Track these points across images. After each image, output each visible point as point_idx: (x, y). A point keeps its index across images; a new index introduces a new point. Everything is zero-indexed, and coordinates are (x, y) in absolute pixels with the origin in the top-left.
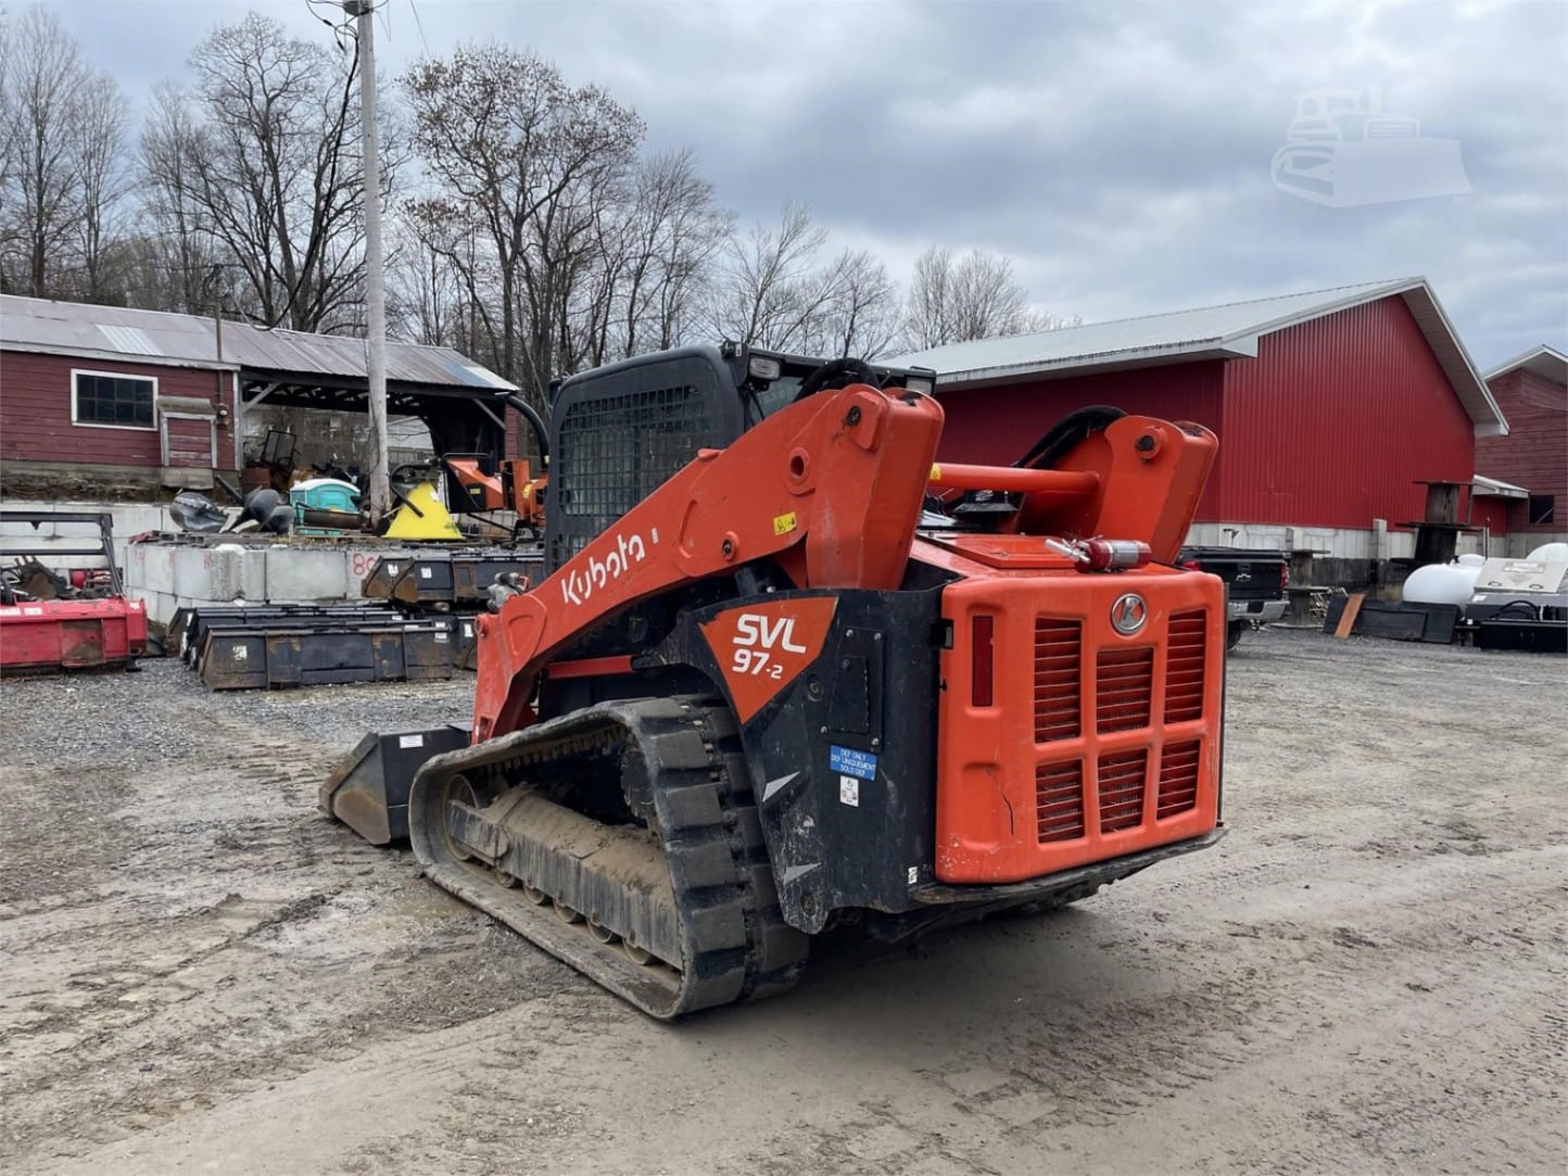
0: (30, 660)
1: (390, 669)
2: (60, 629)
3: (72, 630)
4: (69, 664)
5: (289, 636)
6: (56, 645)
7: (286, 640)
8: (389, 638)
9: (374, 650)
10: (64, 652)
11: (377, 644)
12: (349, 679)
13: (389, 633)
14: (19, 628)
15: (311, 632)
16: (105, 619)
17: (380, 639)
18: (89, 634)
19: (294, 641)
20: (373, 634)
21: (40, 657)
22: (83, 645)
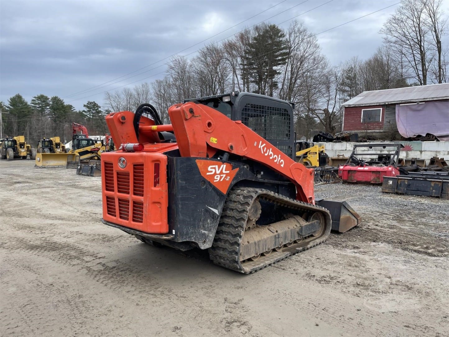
0: (364, 180)
1: (435, 193)
2: (371, 173)
3: (374, 174)
4: (372, 182)
5: (404, 179)
6: (370, 177)
7: (403, 180)
8: (437, 183)
9: (431, 186)
10: (372, 179)
11: (433, 184)
12: (421, 195)
13: (437, 181)
14: (362, 172)
15: (411, 178)
16: (382, 172)
17: (434, 183)
18: (378, 175)
19: (406, 181)
20: (431, 181)
21: (366, 180)
22: (376, 178)
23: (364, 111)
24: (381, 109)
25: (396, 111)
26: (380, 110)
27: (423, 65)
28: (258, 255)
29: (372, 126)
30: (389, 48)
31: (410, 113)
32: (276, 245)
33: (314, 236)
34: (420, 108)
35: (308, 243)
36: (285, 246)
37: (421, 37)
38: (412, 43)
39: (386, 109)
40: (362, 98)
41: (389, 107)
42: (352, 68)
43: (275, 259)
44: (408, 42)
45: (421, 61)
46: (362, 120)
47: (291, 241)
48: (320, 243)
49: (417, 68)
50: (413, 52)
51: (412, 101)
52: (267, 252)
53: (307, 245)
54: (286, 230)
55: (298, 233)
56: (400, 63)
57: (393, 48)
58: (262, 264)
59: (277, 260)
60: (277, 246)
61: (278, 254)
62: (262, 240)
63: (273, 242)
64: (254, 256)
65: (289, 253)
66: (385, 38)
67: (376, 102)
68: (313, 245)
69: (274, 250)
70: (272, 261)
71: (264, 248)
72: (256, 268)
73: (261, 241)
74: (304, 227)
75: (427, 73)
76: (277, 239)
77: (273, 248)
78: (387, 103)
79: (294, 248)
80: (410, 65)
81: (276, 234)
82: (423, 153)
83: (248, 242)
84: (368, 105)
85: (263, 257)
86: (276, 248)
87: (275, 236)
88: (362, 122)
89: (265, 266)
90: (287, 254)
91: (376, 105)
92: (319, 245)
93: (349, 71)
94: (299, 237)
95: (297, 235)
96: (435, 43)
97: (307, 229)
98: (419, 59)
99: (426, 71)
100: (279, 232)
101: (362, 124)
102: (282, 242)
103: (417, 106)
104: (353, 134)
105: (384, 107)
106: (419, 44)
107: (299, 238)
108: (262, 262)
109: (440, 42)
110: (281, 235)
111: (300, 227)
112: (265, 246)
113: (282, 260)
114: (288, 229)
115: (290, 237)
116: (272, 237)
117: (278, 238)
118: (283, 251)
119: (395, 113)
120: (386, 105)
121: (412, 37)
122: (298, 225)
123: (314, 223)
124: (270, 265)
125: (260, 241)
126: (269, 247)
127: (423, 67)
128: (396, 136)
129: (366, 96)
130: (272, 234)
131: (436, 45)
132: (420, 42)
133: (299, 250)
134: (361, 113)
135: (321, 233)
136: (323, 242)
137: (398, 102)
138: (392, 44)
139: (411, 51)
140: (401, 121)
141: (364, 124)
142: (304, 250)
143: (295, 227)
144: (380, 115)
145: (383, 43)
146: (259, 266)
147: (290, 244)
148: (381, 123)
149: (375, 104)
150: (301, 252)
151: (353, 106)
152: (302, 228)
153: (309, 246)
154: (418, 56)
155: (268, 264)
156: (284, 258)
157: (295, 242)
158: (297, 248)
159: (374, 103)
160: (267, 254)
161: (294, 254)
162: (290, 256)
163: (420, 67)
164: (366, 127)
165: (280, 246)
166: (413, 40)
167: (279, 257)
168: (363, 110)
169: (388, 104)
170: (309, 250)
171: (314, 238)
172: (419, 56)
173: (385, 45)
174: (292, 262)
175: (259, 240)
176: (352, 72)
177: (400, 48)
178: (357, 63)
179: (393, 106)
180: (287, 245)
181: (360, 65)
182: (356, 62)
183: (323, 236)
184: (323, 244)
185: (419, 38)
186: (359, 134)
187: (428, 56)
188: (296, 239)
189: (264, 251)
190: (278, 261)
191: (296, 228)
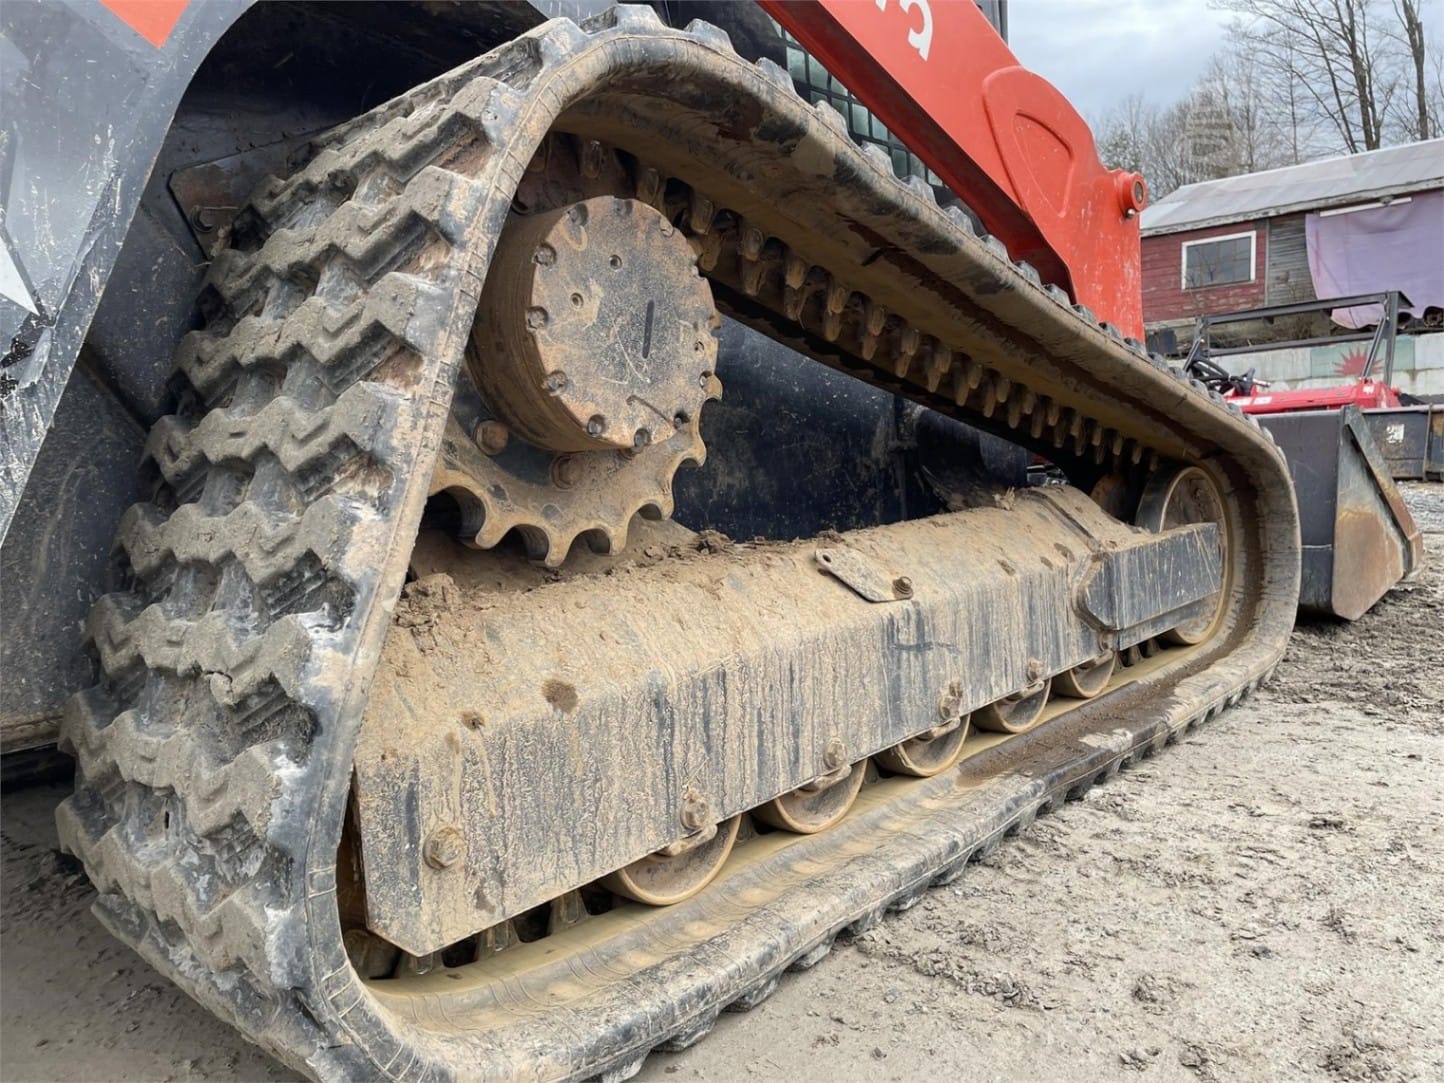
23: (1189, 247)
24: (1253, 234)
25: (1308, 238)
26: (1250, 238)
27: (1366, 103)
28: (709, 831)
29: (1222, 301)
30: (1246, 59)
31: (1359, 239)
32: (899, 719)
33: (1187, 645)
34: (1396, 218)
35: (1165, 690)
36: (983, 723)
37: (1351, 15)
38: (1324, 33)
39: (1271, 234)
40: (1176, 205)
41: (1280, 226)
42: (1124, 137)
43: (904, 864)
44: (1310, 32)
45: (1356, 92)
46: (1184, 281)
47: (1032, 677)
48: (1244, 694)
49: (1344, 118)
50: (1329, 65)
51: (1365, 195)
52: (815, 797)
53: (1159, 711)
54: (989, 582)
55: (1084, 614)
56: (1286, 103)
57: (1261, 56)
58: (745, 952)
59: (917, 871)
60: (910, 732)
61: (930, 804)
62: (744, 667)
63: (874, 690)
64: (662, 854)
65: (1027, 787)
66: (1229, 27)
67: (1234, 211)
68: (1205, 710)
69: (885, 768)
70: (871, 888)
71: (780, 753)
72: (669, 1014)
73: (734, 682)
74: (1124, 562)
75: (1383, 132)
76: (911, 664)
77: (871, 745)
78: (1272, 213)
79: (1067, 740)
80: (1322, 110)
81: (896, 608)
82: (1420, 376)
83: (560, 694)
84: (1204, 225)
85: (775, 850)
86: (908, 744)
87: (890, 629)
88: (1184, 287)
89: (782, 960)
90: (1017, 802)
91: (1235, 224)
92: (1238, 705)
93: (1116, 145)
94: (1087, 649)
95: (1072, 630)
96: (1401, 30)
97: (1149, 577)
98: (1351, 89)
99: (1378, 127)
100: (925, 593)
101: (1186, 295)
102: (956, 693)
103: (1383, 211)
104: (1156, 333)
105: (1264, 228)
106: (1346, 39)
107: (1093, 656)
108: (755, 915)
109: (1419, 26)
110: (943, 622)
111: (1096, 558)
112: (782, 728)
113: (975, 859)
114: (1002, 575)
115: (1023, 645)
116: (853, 637)
117: (921, 647)
118: (974, 772)
119: (1304, 245)
120: (1271, 218)
121: (1322, 18)
122: (1081, 551)
123: (1190, 535)
124: (845, 936)
125: (722, 677)
126: (835, 736)
127: (1365, 114)
128: (1313, 328)
129: (1193, 199)
130: (849, 613)
131: (1406, 38)
132: (1352, 31)
133: (1109, 754)
134: (1180, 258)
135: (1230, 621)
136: (1261, 684)
137: (1314, 205)
138: (1256, 45)
139: (1322, 62)
140: (1328, 271)
141: (1195, 293)
142: (1147, 753)
143: (1059, 561)
144: (1249, 259)
145: (1225, 42)
146: (702, 978)
147: (1020, 704)
148: (1253, 286)
149: (1231, 220)
150: (1125, 765)
151: (1152, 233)
152: (1108, 569)
153: (1177, 717)
154: (1346, 80)
155: (819, 934)
156: (984, 837)
157: (1061, 689)
158: (1091, 740)
159: (1226, 216)
160: (814, 808)
161: (1074, 795)
162: (1043, 811)
163: (1356, 118)
164: (1201, 305)
165: (938, 731)
166: (1324, 24)
167: (942, 841)
168: (1185, 244)
169: (1279, 216)
170: (1182, 749)
171: (1190, 656)
172: (1351, 78)
173: (1231, 47)
174: (1078, 886)
175: (707, 667)
176: (1125, 148)
177: (1285, 53)
178: (1142, 117)
179: (1294, 222)
180: (1002, 713)
181: (1151, 122)
182: (1137, 113)
183: (1252, 637)
184: (1262, 695)
185: (1346, 21)
186: (1176, 332)
187: (1382, 73)
188: (1067, 665)
189: (783, 785)
190: (937, 883)
191: (1065, 573)
